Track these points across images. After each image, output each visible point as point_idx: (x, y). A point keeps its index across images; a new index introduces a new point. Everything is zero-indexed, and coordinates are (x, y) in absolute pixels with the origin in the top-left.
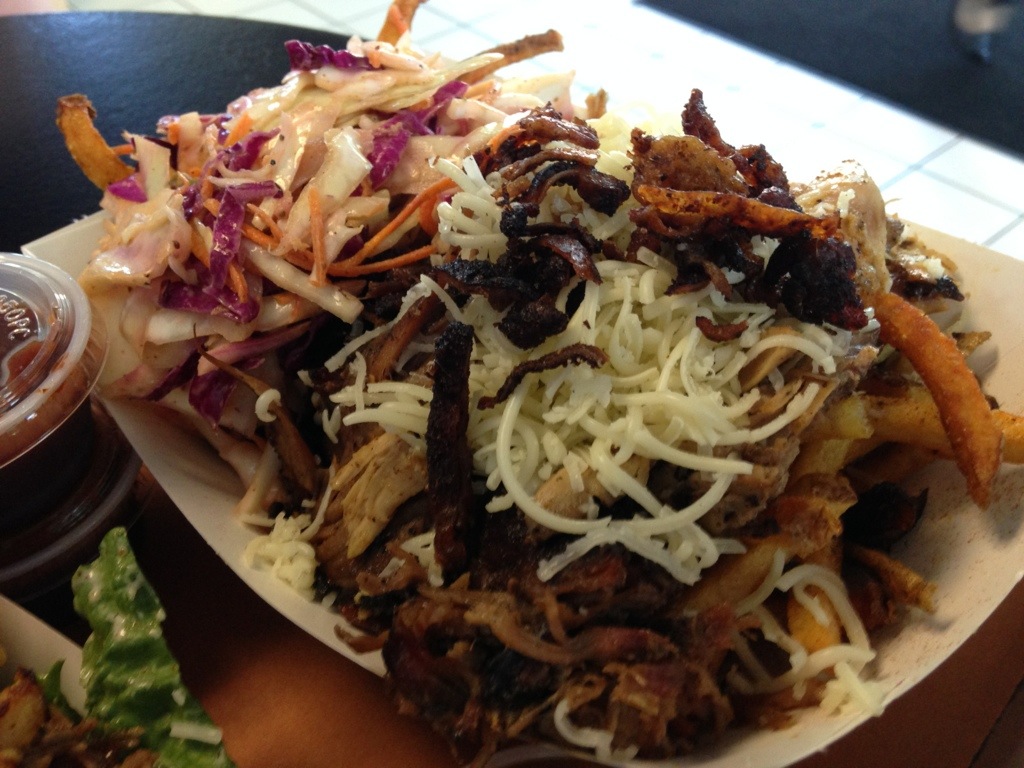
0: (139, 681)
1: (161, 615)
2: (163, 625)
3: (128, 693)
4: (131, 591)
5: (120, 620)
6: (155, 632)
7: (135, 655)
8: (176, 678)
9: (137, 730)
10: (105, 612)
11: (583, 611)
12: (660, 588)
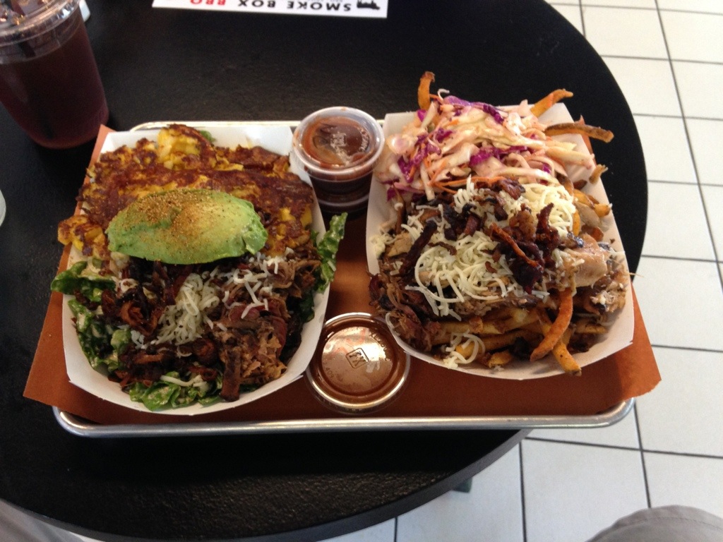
0: (329, 247)
1: (342, 237)
2: (341, 240)
3: (326, 249)
4: (340, 229)
5: (334, 233)
6: (338, 240)
7: (332, 242)
8: (335, 253)
9: (322, 257)
10: (333, 229)
11: (408, 301)
12: (428, 310)
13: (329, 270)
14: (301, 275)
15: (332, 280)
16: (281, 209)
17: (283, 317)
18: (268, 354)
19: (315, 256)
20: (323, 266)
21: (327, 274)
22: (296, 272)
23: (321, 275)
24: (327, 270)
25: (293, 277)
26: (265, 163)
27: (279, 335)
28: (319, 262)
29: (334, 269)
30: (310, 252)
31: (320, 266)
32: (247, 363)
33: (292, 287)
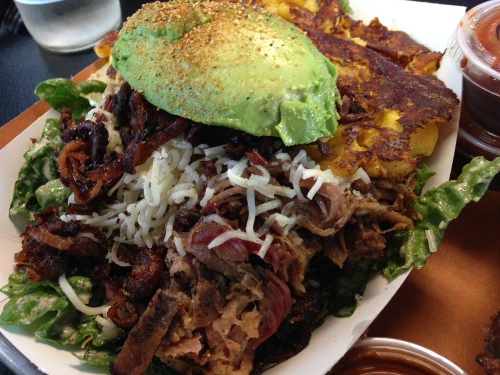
0: (441, 205)
1: (477, 199)
2: (472, 202)
3: (435, 205)
4: (480, 180)
5: (465, 184)
6: (467, 200)
8: (449, 219)
9: (421, 216)
10: (466, 177)
13: (422, 245)
14: (361, 226)
15: (420, 267)
16: (386, 110)
17: (290, 285)
18: (229, 337)
19: (408, 207)
20: (413, 234)
21: (415, 250)
22: (354, 216)
23: (403, 248)
24: (417, 244)
25: (342, 222)
26: (400, 53)
27: (270, 313)
28: (410, 221)
29: (433, 247)
30: (402, 197)
31: (406, 229)
32: (182, 334)
33: (334, 239)
